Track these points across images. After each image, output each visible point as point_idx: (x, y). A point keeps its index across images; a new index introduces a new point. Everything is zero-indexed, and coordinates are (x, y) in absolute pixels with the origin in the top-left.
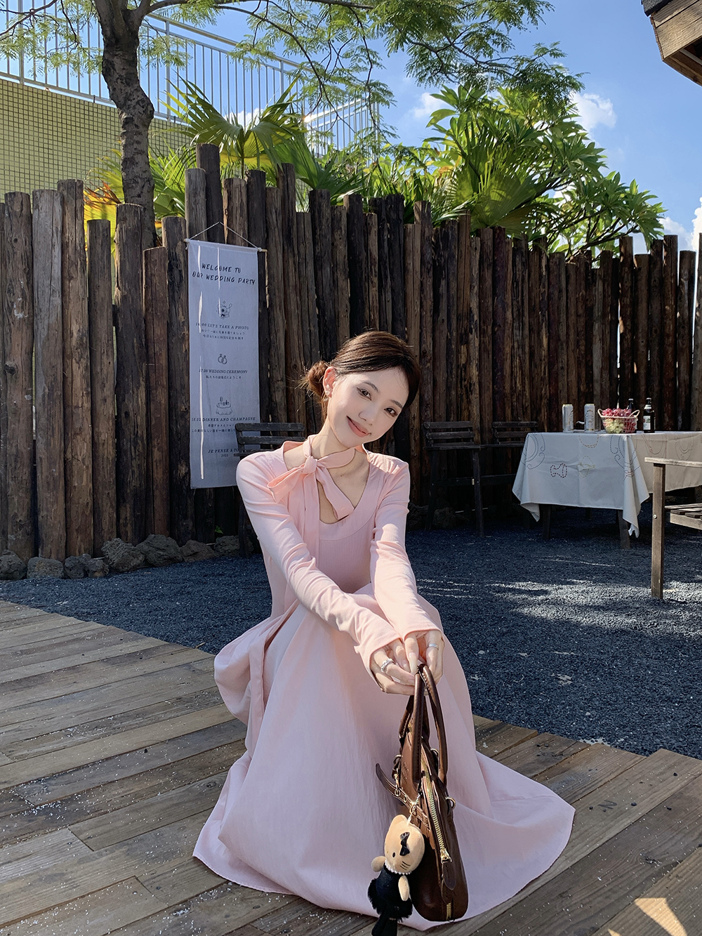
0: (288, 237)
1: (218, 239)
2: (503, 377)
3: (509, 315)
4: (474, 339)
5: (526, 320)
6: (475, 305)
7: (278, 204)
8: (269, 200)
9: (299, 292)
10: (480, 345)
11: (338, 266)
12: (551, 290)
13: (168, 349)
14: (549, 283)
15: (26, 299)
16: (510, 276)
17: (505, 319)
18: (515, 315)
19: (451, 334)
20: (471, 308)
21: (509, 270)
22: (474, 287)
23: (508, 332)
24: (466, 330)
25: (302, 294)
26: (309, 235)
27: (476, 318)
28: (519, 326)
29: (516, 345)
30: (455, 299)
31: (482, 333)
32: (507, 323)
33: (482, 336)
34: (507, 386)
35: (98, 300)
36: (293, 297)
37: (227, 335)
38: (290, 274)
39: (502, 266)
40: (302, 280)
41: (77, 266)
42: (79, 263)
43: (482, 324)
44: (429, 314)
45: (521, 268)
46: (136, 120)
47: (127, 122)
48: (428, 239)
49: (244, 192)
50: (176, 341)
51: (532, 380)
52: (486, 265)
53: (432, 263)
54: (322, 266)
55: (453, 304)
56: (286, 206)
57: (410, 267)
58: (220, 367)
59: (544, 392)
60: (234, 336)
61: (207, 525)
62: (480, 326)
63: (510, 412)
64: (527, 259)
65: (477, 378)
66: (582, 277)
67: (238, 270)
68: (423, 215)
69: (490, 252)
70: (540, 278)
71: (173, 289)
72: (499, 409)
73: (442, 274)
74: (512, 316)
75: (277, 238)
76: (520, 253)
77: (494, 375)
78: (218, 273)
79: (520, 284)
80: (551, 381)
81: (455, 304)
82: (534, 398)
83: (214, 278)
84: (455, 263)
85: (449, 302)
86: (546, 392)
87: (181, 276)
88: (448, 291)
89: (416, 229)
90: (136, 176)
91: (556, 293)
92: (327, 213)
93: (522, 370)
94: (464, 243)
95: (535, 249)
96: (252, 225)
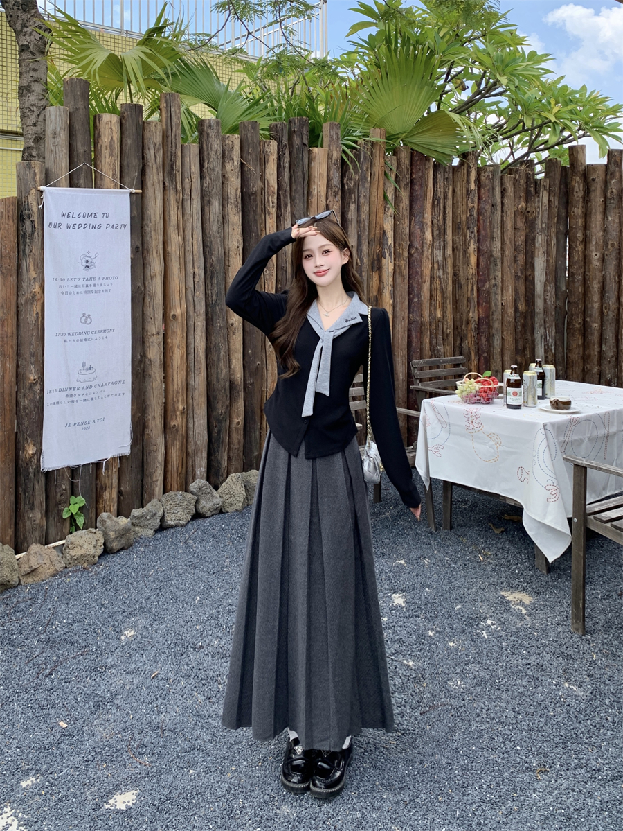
0: (169, 168)
1: (82, 181)
2: (420, 303)
3: (428, 235)
4: (388, 265)
5: (449, 236)
6: (390, 227)
7: (158, 138)
8: (147, 135)
9: (182, 230)
10: (394, 269)
11: (229, 200)
12: (482, 205)
13: (18, 313)
14: (479, 198)
16: (430, 194)
17: (423, 240)
18: (435, 234)
20: (384, 232)
21: (429, 188)
22: (389, 209)
23: (427, 253)
24: (378, 256)
25: (186, 232)
26: (195, 168)
27: (390, 241)
28: (440, 246)
29: (436, 266)
30: (367, 224)
31: (397, 256)
32: (426, 243)
33: (397, 259)
34: (426, 314)
36: (174, 239)
37: (93, 288)
38: (172, 213)
39: (421, 185)
40: (186, 218)
43: (397, 247)
45: (442, 185)
46: (31, 47)
47: (23, 49)
48: (336, 163)
49: (116, 128)
50: (26, 302)
51: (456, 302)
52: (402, 185)
53: (340, 186)
54: (209, 201)
55: (364, 229)
56: (169, 139)
57: (315, 192)
58: (85, 328)
59: (471, 315)
60: (101, 288)
61: (60, 513)
62: (395, 250)
63: (428, 341)
64: (451, 175)
65: (391, 308)
66: (522, 188)
67: (106, 215)
68: (331, 137)
69: (408, 171)
70: (468, 193)
71: (24, 241)
72: (415, 340)
73: (351, 198)
74: (433, 236)
75: (154, 176)
76: (442, 169)
77: (410, 301)
78: (82, 221)
79: (441, 201)
80: (481, 302)
81: (367, 228)
82: (458, 324)
83: (76, 226)
84: (367, 185)
85: (359, 227)
86: (473, 316)
87: (33, 227)
88: (359, 215)
89: (322, 153)
90: (31, 105)
91: (488, 207)
92: (216, 144)
93: (443, 293)
94: (377, 163)
95: (462, 164)
96: (125, 163)
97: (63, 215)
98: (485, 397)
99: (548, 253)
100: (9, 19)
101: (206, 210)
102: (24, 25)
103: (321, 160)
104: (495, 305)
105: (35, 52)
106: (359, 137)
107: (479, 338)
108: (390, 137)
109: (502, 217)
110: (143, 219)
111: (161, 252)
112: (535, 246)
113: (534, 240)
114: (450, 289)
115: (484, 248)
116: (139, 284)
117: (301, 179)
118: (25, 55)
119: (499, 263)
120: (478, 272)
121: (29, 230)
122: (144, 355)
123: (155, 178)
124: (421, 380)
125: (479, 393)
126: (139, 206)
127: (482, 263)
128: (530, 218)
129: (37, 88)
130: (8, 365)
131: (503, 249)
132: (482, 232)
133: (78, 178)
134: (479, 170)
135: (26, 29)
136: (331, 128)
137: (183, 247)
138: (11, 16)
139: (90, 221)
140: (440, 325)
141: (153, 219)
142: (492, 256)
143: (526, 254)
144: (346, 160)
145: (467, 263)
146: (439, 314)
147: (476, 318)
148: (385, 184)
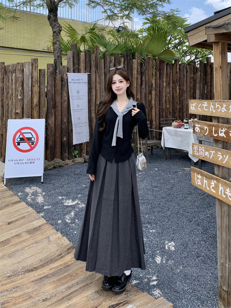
0: (97, 67)
1: (76, 71)
2: (162, 103)
3: (165, 84)
4: (153, 93)
5: (171, 85)
6: (154, 82)
7: (94, 59)
8: (91, 57)
9: (100, 83)
10: (155, 94)
12: (180, 76)
13: (61, 104)
14: (180, 74)
15: (21, 93)
16: (165, 73)
17: (163, 86)
18: (167, 84)
19: (146, 92)
20: (152, 83)
21: (165, 71)
22: (153, 77)
23: (164, 89)
24: (151, 90)
25: (101, 84)
26: (103, 66)
27: (154, 86)
28: (168, 87)
30: (148, 81)
31: (156, 90)
34: (164, 106)
35: (42, 92)
36: (98, 86)
37: (79, 98)
38: (97, 79)
39: (162, 70)
40: (101, 80)
41: (35, 83)
42: (36, 82)
43: (156, 88)
44: (139, 86)
45: (169, 70)
46: (57, 32)
47: (54, 32)
48: (139, 64)
49: (84, 56)
50: (64, 102)
51: (173, 103)
52: (157, 70)
53: (140, 71)
54: (106, 76)
55: (147, 83)
56: (97, 59)
57: (134, 73)
58: (77, 108)
59: (177, 107)
60: (81, 98)
61: (72, 154)
62: (155, 88)
63: (165, 114)
64: (172, 66)
65: (154, 104)
66: (192, 71)
67: (82, 80)
68: (138, 57)
69: (159, 65)
70: (177, 72)
71: (63, 86)
72: (161, 113)
73: (143, 74)
74: (166, 84)
75: (93, 69)
76: (169, 65)
77: (160, 103)
78: (76, 81)
79: (169, 75)
80: (180, 103)
81: (148, 83)
82: (174, 109)
83: (75, 83)
84: (148, 70)
85: (145, 82)
86: (178, 107)
87: (65, 83)
88: (145, 79)
89: (136, 61)
90: (56, 48)
91: (182, 76)
92: (108, 60)
93: (169, 101)
94: (150, 63)
95: (175, 63)
96: (86, 65)
97: (72, 80)
98: (179, 126)
99: (200, 89)
100: (50, 24)
101: (106, 78)
102: (54, 26)
103: (135, 63)
104: (184, 104)
105: (57, 33)
106: (145, 56)
107: (180, 114)
108: (154, 56)
109: (186, 79)
110: (90, 81)
111: (95, 89)
112: (196, 87)
113: (196, 85)
114: (171, 99)
115: (181, 88)
116: (90, 98)
117: (130, 69)
118: (55, 34)
119: (185, 92)
120: (179, 95)
121: (64, 84)
122: (91, 116)
123: (93, 70)
124: (163, 124)
125: (177, 125)
126: (89, 77)
127: (181, 92)
128: (195, 79)
129: (58, 43)
130: (59, 117)
131: (187, 88)
132: (181, 83)
133: (75, 70)
134: (180, 65)
135: (55, 27)
136: (138, 54)
137: (100, 88)
138: (51, 23)
139: (78, 81)
140: (169, 109)
141: (93, 81)
142: (183, 90)
143: (193, 90)
144: (142, 62)
145: (176, 92)
146: (168, 106)
147: (179, 108)
148: (152, 70)
